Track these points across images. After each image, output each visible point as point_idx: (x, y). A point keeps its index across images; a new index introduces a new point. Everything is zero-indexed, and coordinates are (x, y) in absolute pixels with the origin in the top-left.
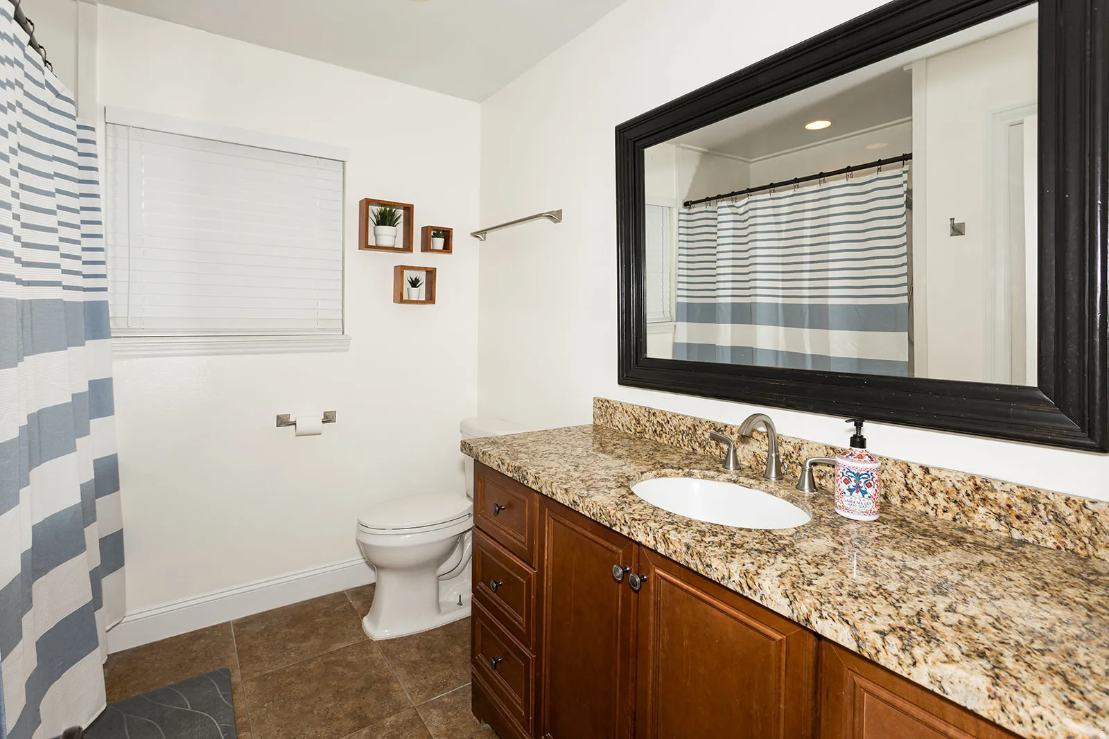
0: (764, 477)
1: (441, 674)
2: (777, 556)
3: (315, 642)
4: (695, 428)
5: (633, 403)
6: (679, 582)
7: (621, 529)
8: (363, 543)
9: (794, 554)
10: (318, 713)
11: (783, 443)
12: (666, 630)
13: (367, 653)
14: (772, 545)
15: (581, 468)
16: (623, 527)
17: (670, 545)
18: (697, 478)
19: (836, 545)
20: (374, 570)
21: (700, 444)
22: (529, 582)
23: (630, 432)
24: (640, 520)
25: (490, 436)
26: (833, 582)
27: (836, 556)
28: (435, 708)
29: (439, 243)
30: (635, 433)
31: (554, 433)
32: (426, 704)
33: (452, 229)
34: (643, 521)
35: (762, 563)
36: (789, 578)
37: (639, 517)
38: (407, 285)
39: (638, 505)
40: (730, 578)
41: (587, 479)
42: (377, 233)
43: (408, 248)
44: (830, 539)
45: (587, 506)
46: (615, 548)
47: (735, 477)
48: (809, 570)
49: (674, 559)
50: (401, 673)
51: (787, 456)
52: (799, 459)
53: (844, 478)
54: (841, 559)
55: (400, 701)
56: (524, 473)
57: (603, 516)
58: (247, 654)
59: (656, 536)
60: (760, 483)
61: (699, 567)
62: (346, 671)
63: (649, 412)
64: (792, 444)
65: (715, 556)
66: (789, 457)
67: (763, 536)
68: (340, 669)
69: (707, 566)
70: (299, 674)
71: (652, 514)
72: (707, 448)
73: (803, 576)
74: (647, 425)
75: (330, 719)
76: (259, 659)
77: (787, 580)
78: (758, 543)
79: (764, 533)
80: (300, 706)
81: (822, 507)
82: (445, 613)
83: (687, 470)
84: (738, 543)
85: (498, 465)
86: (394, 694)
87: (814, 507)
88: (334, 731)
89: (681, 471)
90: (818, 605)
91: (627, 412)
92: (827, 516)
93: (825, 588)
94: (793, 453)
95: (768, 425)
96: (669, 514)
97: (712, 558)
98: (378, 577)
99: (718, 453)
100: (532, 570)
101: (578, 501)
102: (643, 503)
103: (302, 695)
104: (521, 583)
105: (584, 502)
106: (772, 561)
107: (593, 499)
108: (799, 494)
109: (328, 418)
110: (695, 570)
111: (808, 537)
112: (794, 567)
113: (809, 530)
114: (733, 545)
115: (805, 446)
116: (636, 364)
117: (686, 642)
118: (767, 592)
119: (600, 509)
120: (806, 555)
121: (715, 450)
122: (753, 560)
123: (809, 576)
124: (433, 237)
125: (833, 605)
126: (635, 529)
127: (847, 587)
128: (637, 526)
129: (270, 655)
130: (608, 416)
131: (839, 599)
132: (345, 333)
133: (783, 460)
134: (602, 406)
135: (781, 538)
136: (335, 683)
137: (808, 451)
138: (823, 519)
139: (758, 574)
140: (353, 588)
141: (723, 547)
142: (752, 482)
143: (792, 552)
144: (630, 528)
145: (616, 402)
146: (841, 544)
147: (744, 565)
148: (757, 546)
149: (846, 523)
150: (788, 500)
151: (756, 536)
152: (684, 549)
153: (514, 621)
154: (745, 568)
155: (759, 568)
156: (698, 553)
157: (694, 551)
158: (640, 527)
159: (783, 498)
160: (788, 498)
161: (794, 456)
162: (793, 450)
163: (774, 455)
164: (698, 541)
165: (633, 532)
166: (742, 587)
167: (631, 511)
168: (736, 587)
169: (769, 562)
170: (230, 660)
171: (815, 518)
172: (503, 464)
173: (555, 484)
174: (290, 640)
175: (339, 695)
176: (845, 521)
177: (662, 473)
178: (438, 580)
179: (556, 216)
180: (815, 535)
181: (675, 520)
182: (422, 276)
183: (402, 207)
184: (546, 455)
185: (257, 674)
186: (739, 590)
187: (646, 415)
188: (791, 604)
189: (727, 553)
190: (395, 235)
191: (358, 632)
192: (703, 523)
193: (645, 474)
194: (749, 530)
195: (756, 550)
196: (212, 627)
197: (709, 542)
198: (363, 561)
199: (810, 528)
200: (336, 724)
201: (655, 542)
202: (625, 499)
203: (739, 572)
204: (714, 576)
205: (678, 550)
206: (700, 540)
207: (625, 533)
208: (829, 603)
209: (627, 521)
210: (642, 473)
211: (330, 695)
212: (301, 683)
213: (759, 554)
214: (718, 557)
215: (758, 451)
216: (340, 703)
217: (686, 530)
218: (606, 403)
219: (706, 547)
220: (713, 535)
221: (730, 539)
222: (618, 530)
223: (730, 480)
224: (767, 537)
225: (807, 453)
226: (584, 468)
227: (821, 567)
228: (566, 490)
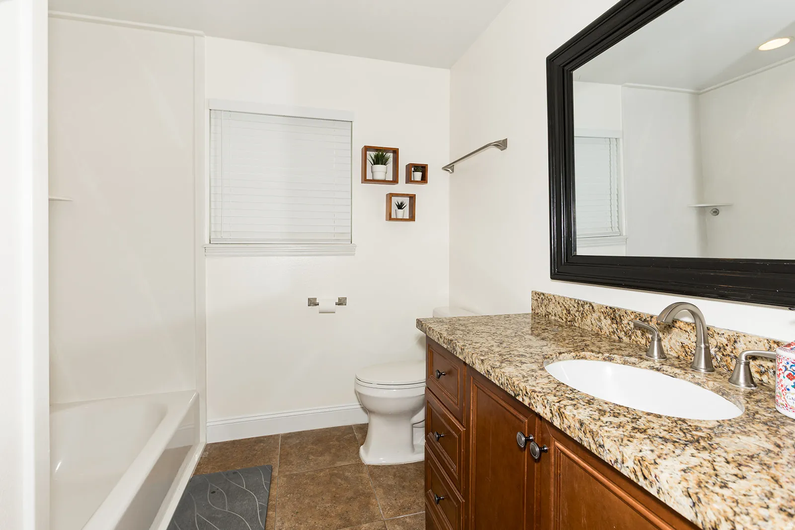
0: (691, 367)
1: (407, 499)
2: (687, 448)
3: (327, 457)
4: (620, 318)
5: (564, 296)
6: (576, 458)
7: (523, 399)
8: (359, 393)
9: (711, 448)
10: (319, 509)
11: (715, 334)
12: (566, 504)
13: (359, 472)
14: (682, 434)
15: (504, 345)
16: (524, 397)
17: (564, 419)
18: (617, 363)
19: (771, 447)
20: (367, 413)
21: (625, 333)
22: (460, 436)
23: (561, 321)
24: (540, 392)
25: (439, 317)
26: (759, 490)
27: (768, 459)
28: (398, 524)
29: (418, 176)
30: (566, 322)
31: (494, 318)
32: (393, 520)
33: (427, 165)
34: (543, 394)
35: (664, 452)
36: (695, 475)
37: (540, 390)
38: (394, 207)
39: (543, 379)
40: (623, 463)
41: (505, 354)
42: (374, 170)
43: (395, 181)
44: (764, 438)
45: (497, 376)
46: (521, 417)
47: (658, 365)
48: (726, 471)
49: (569, 434)
50: (379, 492)
51: (720, 348)
52: (734, 352)
53: (787, 373)
54: (776, 463)
55: (375, 513)
56: (454, 345)
57: (509, 386)
58: (285, 458)
59: (552, 409)
60: (686, 373)
61: (592, 446)
62: (343, 482)
63: (578, 304)
64: (726, 336)
65: (608, 437)
66: (722, 350)
67: (674, 424)
68: (339, 480)
69: (600, 446)
70: (313, 479)
71: (555, 389)
72: (633, 337)
73: (716, 475)
74: (577, 315)
75: (326, 516)
76: (291, 463)
77: (692, 477)
78: (665, 430)
79: (676, 422)
80: (309, 501)
81: (760, 404)
82: (418, 453)
83: (607, 355)
84: (640, 427)
85: (438, 338)
86: (371, 507)
87: (748, 402)
88: (327, 525)
89: (600, 355)
90: (730, 515)
91: (559, 303)
92: (764, 413)
93: (745, 495)
94: (727, 345)
95: (694, 314)
96: (572, 390)
97: (605, 439)
98: (370, 420)
99: (643, 342)
100: (462, 427)
101: (491, 371)
102: (549, 378)
103: (312, 494)
104: (456, 438)
105: (494, 371)
106: (678, 452)
107: (503, 370)
108: (731, 388)
109: (341, 302)
110: (588, 448)
111: (734, 433)
112: (706, 464)
113: (736, 426)
114: (634, 428)
115: (741, 339)
116: (567, 260)
117: (584, 521)
118: (665, 487)
119: (507, 379)
120: (726, 452)
121: (640, 340)
122: (653, 448)
123: (724, 477)
124: (413, 172)
125: (752, 519)
126: (534, 400)
127: (778, 499)
128: (536, 398)
129: (298, 462)
130: (543, 307)
131: (764, 513)
132: (352, 243)
133: (716, 352)
134: (539, 298)
135: (697, 429)
136: (334, 489)
137: (745, 344)
138: (757, 416)
139: (656, 463)
140: (358, 425)
141: (621, 429)
142: (677, 371)
143: (707, 446)
144: (530, 399)
145: (550, 295)
146: (779, 446)
147: (641, 451)
148: (664, 434)
149: (790, 424)
150: (717, 392)
151: (666, 424)
152: (578, 425)
153: (451, 468)
154: (641, 454)
155: (659, 457)
156: (591, 432)
157: (587, 428)
158: (538, 399)
159: (712, 390)
160: (718, 391)
161: (729, 349)
162: (726, 342)
163: (703, 346)
164: (594, 419)
165: (533, 403)
166: (636, 476)
167: (535, 384)
168: (630, 474)
169: (674, 452)
170: (274, 460)
171: (748, 414)
172: (441, 337)
173: (475, 355)
174: (312, 453)
175: (335, 499)
176: (789, 421)
177: (581, 356)
178: (413, 427)
179: (502, 145)
180: (745, 432)
181: (576, 396)
182: (406, 201)
183: (392, 151)
184: (479, 333)
185: (287, 473)
186: (633, 477)
187: (576, 305)
188: (694, 505)
189: (624, 435)
190: (385, 171)
191: (356, 456)
192: (606, 403)
193: (563, 354)
194: (660, 417)
195: (660, 438)
196: (269, 436)
197: (607, 422)
198: (359, 406)
199: (738, 423)
200: (329, 520)
201: (551, 415)
202: (533, 373)
203: (633, 458)
204: (607, 458)
205: (572, 425)
206: (597, 418)
207: (526, 403)
208: (748, 514)
209: (528, 392)
210: (560, 353)
211: (329, 498)
212: (312, 485)
213: (664, 443)
214: (611, 438)
215: (686, 342)
216: (335, 505)
217: (584, 407)
218: (542, 296)
219: (601, 426)
220: (614, 416)
221: (632, 422)
222: (521, 400)
223: (652, 368)
224: (679, 426)
225: (744, 347)
226: (507, 345)
227: (744, 469)
228: (482, 361)
